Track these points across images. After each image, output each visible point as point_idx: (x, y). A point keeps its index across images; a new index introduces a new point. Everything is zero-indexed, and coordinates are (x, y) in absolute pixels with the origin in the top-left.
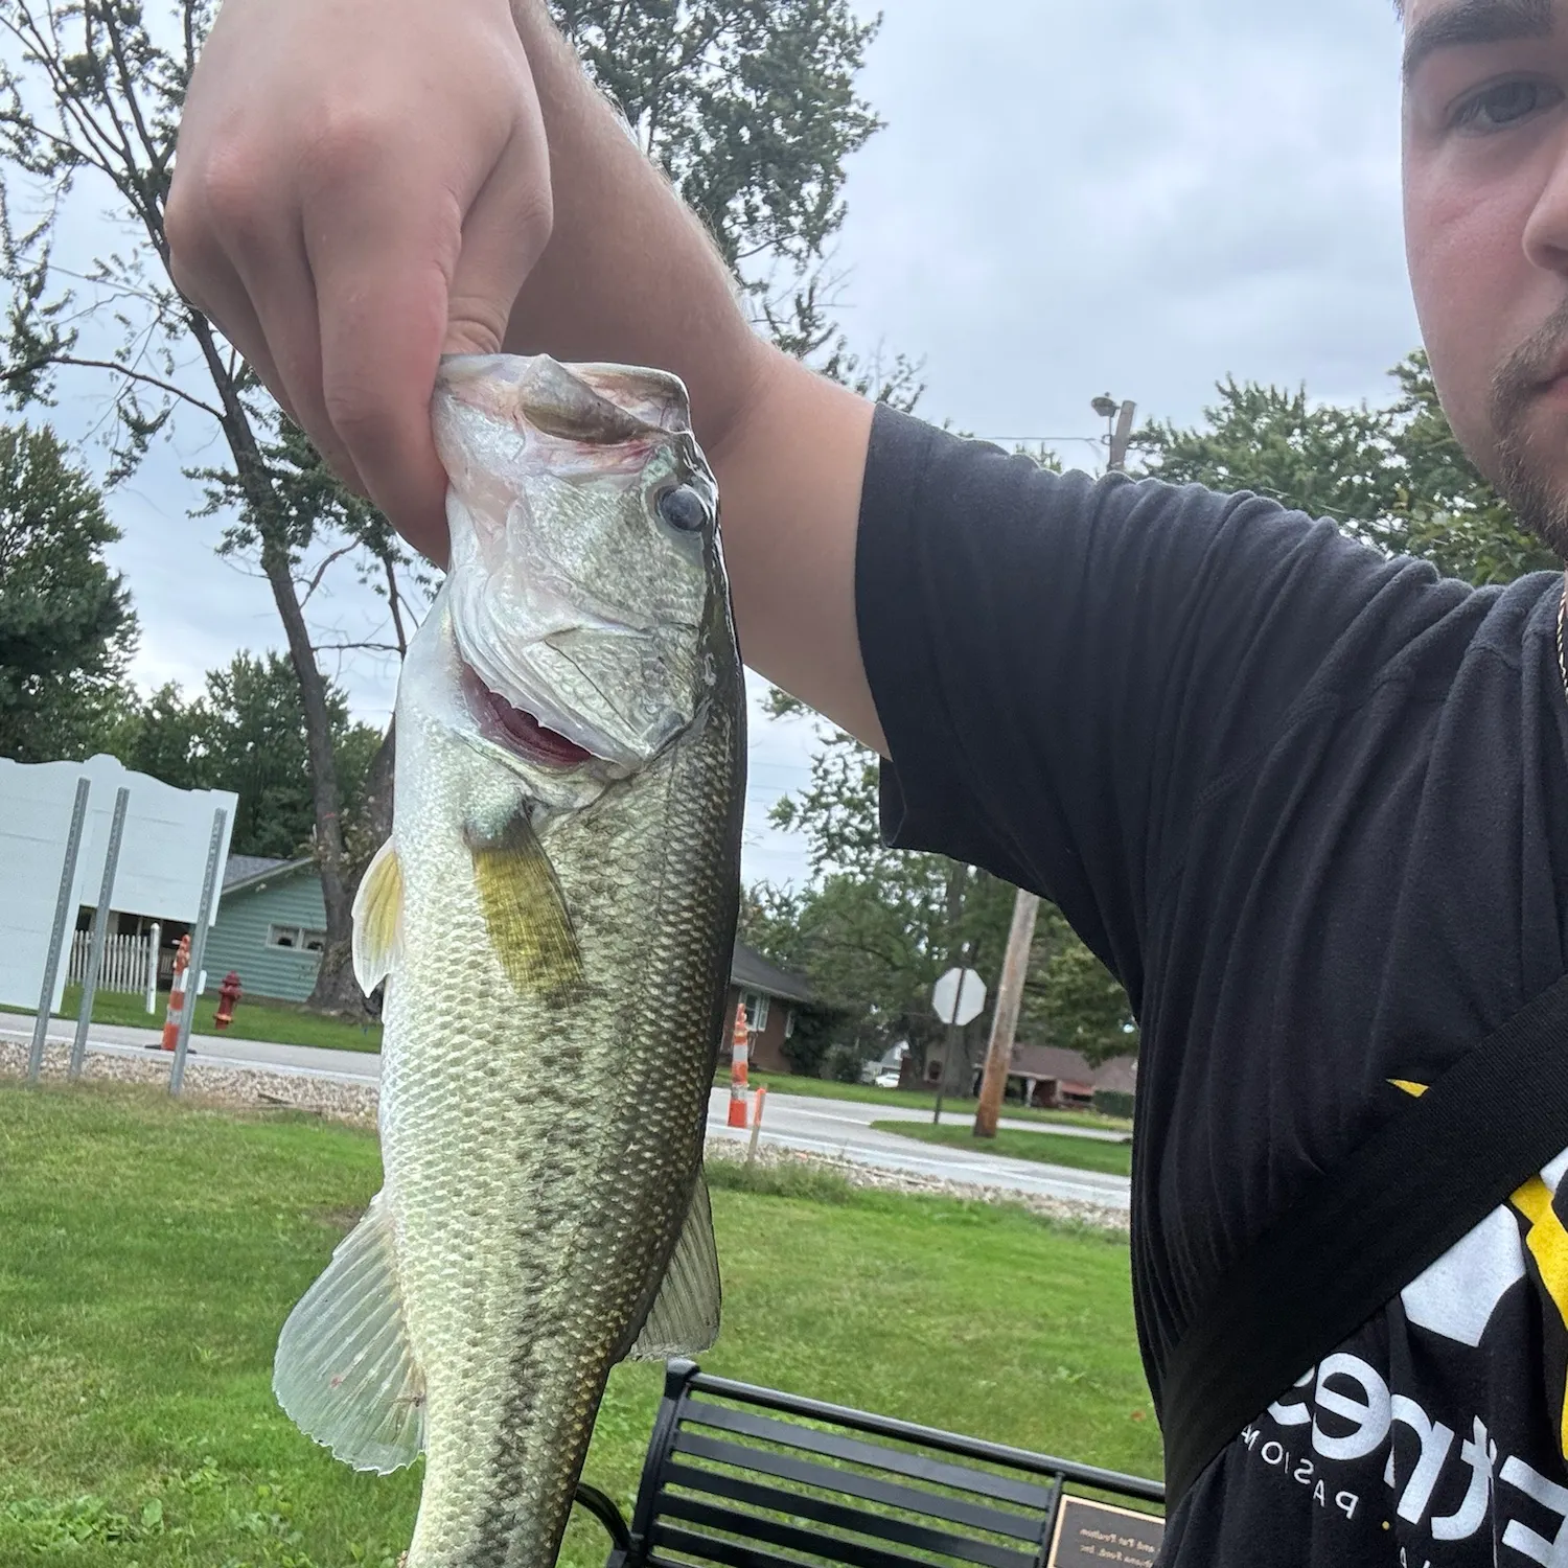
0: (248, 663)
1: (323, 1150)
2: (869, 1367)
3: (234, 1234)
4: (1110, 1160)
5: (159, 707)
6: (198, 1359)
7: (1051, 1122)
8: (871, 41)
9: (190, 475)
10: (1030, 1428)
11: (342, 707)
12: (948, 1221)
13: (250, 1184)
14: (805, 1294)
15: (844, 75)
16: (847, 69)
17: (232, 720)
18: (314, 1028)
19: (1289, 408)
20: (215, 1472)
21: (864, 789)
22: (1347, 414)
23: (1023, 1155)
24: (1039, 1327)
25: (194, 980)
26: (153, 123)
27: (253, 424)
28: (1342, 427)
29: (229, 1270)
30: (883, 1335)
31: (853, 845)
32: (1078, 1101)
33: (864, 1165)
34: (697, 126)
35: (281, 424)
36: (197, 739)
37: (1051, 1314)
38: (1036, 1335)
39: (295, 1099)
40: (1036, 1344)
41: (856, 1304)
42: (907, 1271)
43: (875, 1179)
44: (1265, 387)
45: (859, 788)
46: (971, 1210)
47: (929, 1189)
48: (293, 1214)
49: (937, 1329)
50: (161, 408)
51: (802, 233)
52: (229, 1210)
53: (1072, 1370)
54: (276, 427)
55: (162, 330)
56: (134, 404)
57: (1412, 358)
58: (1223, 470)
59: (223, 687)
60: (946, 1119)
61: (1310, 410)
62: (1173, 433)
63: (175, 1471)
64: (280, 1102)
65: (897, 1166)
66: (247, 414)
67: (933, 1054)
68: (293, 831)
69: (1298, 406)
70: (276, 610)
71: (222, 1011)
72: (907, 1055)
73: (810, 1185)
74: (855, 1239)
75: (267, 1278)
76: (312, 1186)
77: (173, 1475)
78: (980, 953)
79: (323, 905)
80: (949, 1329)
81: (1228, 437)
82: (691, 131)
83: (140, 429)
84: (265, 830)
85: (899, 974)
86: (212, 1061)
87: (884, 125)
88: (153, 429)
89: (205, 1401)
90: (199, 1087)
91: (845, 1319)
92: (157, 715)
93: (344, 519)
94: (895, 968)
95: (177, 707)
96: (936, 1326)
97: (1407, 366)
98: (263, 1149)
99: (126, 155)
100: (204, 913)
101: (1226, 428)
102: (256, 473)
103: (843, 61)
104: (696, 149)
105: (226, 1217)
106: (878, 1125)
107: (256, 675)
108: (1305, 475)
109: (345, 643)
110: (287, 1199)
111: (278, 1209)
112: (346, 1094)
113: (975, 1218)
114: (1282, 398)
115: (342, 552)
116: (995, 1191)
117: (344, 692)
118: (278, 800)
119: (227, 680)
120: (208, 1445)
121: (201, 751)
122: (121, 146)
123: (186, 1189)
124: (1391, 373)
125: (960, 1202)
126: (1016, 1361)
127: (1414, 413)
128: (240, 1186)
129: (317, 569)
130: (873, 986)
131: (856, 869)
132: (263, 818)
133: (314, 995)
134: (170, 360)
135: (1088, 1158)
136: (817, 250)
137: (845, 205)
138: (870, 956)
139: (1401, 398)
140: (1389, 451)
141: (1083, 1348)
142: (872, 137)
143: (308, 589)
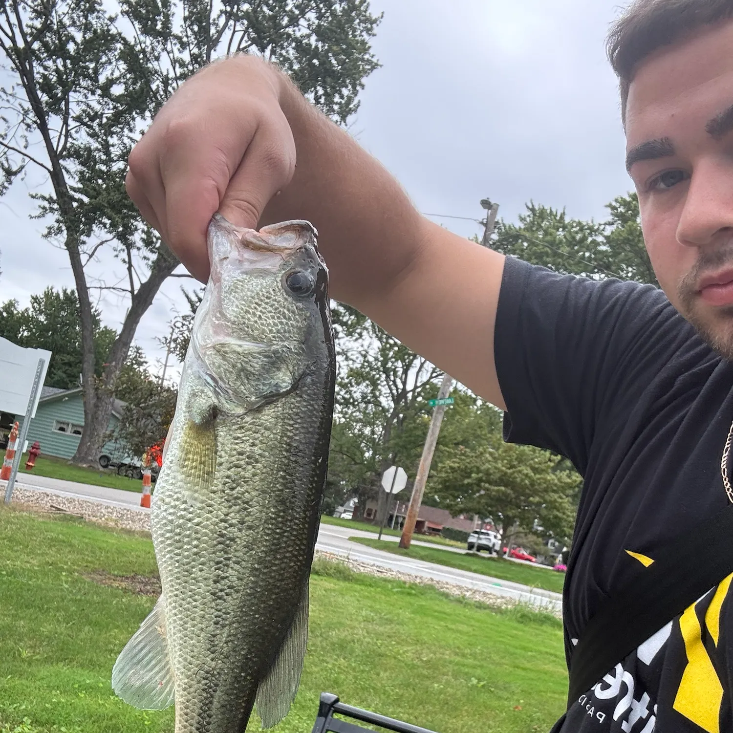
0: (52, 293)
1: (84, 537)
2: (378, 674)
3: (39, 582)
4: (463, 564)
5: (6, 311)
6: (20, 655)
7: (425, 541)
8: (378, 25)
9: (33, 197)
10: (465, 714)
11: (97, 318)
12: (402, 593)
13: (47, 554)
14: (339, 630)
15: (364, 40)
16: (365, 36)
17: (43, 320)
18: (75, 473)
19: (558, 218)
20: (29, 727)
21: (347, 378)
22: (584, 223)
23: (422, 558)
24: (456, 654)
25: (21, 445)
26: (27, 26)
27: (66, 176)
28: (582, 229)
29: (38, 602)
30: (381, 655)
31: (340, 404)
32: (434, 531)
33: (356, 561)
34: (292, 57)
35: (79, 177)
36: (24, 328)
37: (462, 647)
38: (458, 659)
39: (70, 509)
40: (457, 664)
41: (364, 638)
42: (387, 619)
43: (362, 569)
44: (547, 207)
45: (345, 377)
46: (410, 588)
47: (388, 575)
48: (70, 572)
49: (408, 652)
50: (20, 164)
51: (338, 113)
52: (36, 568)
53: (479, 680)
54: (77, 179)
55: (24, 127)
56: (7, 160)
57: (616, 201)
58: (525, 244)
59: (39, 304)
60: (384, 538)
61: (567, 220)
62: (504, 225)
63: (6, 725)
64: (63, 510)
65: (372, 563)
66: (63, 171)
67: (369, 505)
68: (69, 376)
69: (562, 217)
70: (70, 266)
71: (29, 461)
72: (358, 505)
73: (332, 571)
74: (358, 600)
75: (58, 609)
76: (80, 556)
77: (5, 727)
78: (397, 459)
79: (83, 413)
80: (413, 653)
81: (529, 229)
82: (289, 59)
83: (9, 173)
84: (55, 374)
85: (357, 466)
86: (27, 487)
87: (381, 66)
88: (15, 174)
89: (24, 682)
90: (19, 499)
91: (361, 645)
92: (5, 314)
93: (108, 226)
94: (356, 463)
95: (15, 312)
96: (407, 651)
97: (614, 204)
98: (54, 535)
99: (13, 39)
100: (30, 411)
101: (529, 224)
102: (66, 199)
103: (364, 33)
104: (291, 68)
105: (35, 572)
106: (352, 539)
107: (56, 299)
108: (565, 250)
109: (104, 286)
110: (66, 563)
111: (62, 569)
112: (95, 508)
113: (413, 592)
114: (555, 213)
115: (106, 241)
116: (420, 578)
117: (100, 311)
118: (62, 360)
119: (41, 300)
120: (25, 709)
121: (26, 334)
122: (10, 34)
123: (13, 555)
124: (606, 206)
125: (405, 583)
126: (450, 674)
127: (615, 226)
128: (42, 554)
129: (94, 248)
130: (346, 471)
131: (341, 416)
132: (54, 368)
133: (75, 456)
134: (26, 141)
135: (453, 562)
136: (345, 122)
137: (359, 102)
138: (345, 457)
139: (610, 218)
140: (602, 242)
141: (481, 667)
142: (375, 71)
143: (88, 257)
